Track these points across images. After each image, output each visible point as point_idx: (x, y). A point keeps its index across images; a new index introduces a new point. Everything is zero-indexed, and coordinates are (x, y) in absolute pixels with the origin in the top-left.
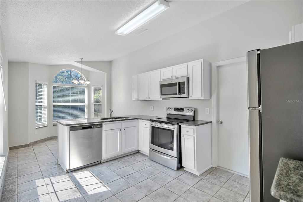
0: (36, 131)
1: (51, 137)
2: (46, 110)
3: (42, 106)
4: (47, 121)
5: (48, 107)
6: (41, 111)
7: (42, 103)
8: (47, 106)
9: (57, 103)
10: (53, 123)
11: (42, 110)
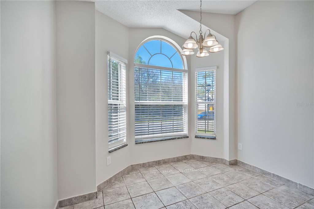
0: (109, 157)
1: (132, 166)
2: (125, 113)
3: (118, 106)
4: (125, 135)
5: (128, 109)
6: (117, 116)
7: (118, 99)
8: (125, 106)
9: (141, 101)
10: (136, 139)
11: (119, 114)
